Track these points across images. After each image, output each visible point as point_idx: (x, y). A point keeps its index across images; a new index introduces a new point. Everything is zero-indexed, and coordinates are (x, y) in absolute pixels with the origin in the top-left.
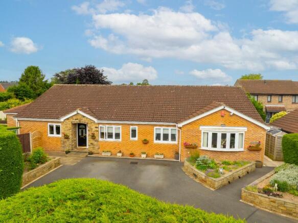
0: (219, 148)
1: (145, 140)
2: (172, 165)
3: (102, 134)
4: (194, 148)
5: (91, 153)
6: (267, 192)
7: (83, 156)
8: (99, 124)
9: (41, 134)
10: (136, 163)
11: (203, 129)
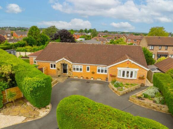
0: (125, 77)
1: (93, 72)
2: (104, 84)
3: (74, 69)
4: (114, 77)
5: (69, 77)
6: (139, 98)
7: (66, 78)
8: (73, 64)
9: (47, 68)
10: (89, 82)
11: (119, 69)
